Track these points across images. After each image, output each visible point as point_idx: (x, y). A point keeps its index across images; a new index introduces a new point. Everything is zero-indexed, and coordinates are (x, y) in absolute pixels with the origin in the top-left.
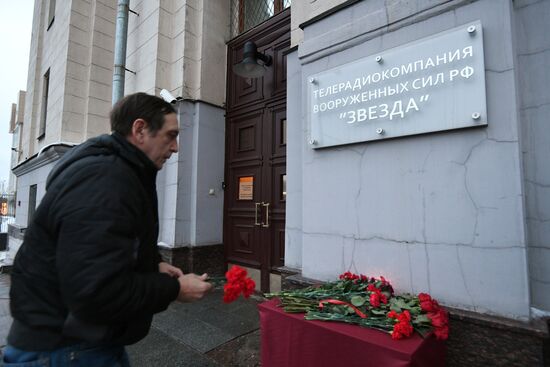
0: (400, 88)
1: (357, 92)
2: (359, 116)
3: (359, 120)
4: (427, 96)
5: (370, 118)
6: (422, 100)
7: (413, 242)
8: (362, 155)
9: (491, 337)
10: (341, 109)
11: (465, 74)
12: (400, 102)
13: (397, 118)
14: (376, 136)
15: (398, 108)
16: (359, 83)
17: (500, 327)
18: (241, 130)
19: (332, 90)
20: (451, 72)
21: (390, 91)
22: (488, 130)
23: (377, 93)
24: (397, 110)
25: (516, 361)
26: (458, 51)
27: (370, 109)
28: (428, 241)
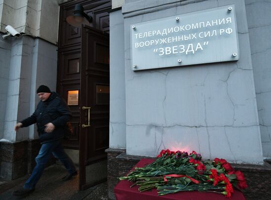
0: (192, 36)
1: (165, 37)
2: (166, 51)
3: (166, 54)
4: (208, 42)
5: (174, 53)
6: (204, 44)
7: (199, 127)
8: (166, 75)
9: (249, 177)
10: (154, 46)
11: (228, 32)
12: (192, 44)
13: (190, 54)
14: (176, 64)
15: (191, 48)
16: (166, 31)
17: (254, 171)
18: (69, 60)
19: (148, 34)
20: (220, 30)
21: (186, 38)
22: (238, 63)
23: (177, 39)
24: (190, 49)
25: (262, 188)
26: (224, 19)
27: (173, 47)
28: (208, 125)
